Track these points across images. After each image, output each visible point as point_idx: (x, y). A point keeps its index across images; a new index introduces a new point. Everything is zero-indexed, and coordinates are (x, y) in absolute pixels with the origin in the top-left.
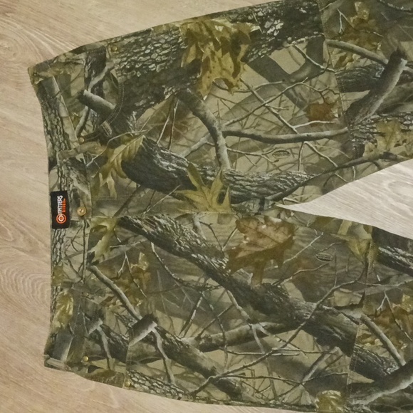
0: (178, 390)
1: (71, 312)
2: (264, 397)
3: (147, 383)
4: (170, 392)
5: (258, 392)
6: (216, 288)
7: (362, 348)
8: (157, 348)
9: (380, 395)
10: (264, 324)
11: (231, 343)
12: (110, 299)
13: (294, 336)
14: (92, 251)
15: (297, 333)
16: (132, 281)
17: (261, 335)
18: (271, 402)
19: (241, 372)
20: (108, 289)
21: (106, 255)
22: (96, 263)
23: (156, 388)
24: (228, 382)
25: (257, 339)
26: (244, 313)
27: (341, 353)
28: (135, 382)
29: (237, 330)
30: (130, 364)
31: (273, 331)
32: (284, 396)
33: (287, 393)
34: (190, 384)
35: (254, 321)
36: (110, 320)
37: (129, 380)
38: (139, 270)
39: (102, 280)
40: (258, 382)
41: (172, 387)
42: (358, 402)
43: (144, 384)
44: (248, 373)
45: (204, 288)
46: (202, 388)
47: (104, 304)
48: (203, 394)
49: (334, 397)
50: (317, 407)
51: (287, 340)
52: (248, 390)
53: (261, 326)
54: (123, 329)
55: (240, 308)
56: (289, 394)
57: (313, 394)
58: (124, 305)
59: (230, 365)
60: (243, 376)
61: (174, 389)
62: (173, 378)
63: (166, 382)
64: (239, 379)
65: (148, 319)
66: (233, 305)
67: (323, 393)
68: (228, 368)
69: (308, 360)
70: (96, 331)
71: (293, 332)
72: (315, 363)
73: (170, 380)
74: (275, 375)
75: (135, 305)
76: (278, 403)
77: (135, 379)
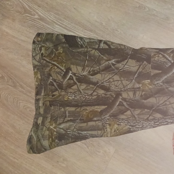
0: (85, 95)
1: (40, 77)
2: (119, 88)
3: (73, 95)
4: (82, 97)
5: (117, 86)
6: (92, 50)
7: (154, 60)
8: (74, 81)
9: (166, 77)
10: (114, 60)
11: (103, 71)
12: (52, 68)
13: (127, 62)
14: (42, 52)
15: (128, 61)
16: (58, 58)
17: (114, 65)
18: (123, 89)
19: (109, 80)
20: (50, 64)
21: (47, 52)
22: (45, 56)
23: (77, 96)
24: (104, 86)
25: (113, 67)
26: (105, 58)
27: (146, 63)
28: (69, 96)
29: (104, 65)
30: (66, 90)
31: (118, 62)
32: (127, 86)
33: (128, 84)
34: (89, 91)
35: (110, 60)
36: (54, 76)
37: (67, 96)
38: (60, 53)
39: (47, 61)
40: (116, 82)
41: (82, 94)
42: (157, 82)
43: (72, 96)
44: (111, 80)
45: (87, 52)
46: (94, 91)
47: (50, 70)
48: (95, 93)
49: (148, 83)
50: (141, 88)
51: (125, 64)
52: (113, 86)
53: (113, 61)
54: (60, 78)
55: (103, 56)
56: (129, 85)
57: (139, 83)
58: (58, 67)
59: (104, 79)
60: (110, 82)
61: (84, 95)
62: (82, 91)
63: (80, 93)
64: (108, 83)
65: (68, 70)
66: (100, 55)
67: (143, 82)
68: (103, 80)
69: (134, 69)
70: (51, 82)
71: (126, 61)
72: (138, 70)
74: (122, 79)
75: (62, 66)
76: (125, 89)
77: (69, 95)
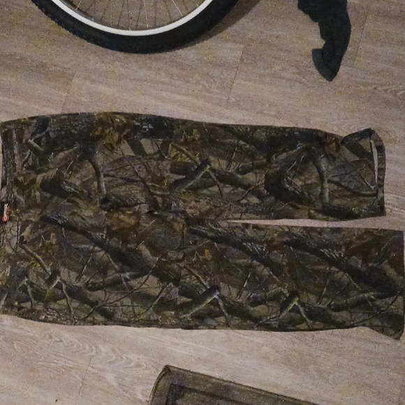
0: (75, 317)
1: (8, 275)
2: (128, 317)
3: (56, 315)
4: (70, 320)
6: (100, 251)
8: (62, 292)
9: (197, 309)
11: (108, 286)
12: (33, 264)
13: (147, 279)
14: (22, 235)
15: (148, 277)
16: (47, 251)
17: (126, 280)
18: (132, 319)
19: (115, 303)
20: (32, 258)
21: (31, 236)
22: (25, 243)
23: (61, 318)
24: (105, 309)
25: (124, 283)
26: (116, 267)
27: (173, 286)
29: (111, 277)
30: (46, 303)
31: (134, 277)
32: (140, 315)
33: (143, 313)
34: (82, 313)
35: (123, 272)
36: (33, 277)
37: (44, 313)
38: (51, 244)
39: (28, 252)
40: (124, 308)
41: (71, 316)
42: (184, 316)
44: (119, 304)
45: (92, 251)
46: (89, 315)
47: (29, 267)
48: (90, 319)
49: (171, 315)
50: (160, 321)
51: (143, 282)
52: (118, 313)
53: (127, 275)
54: (42, 282)
55: (114, 263)
57: (158, 313)
58: (42, 266)
59: (108, 299)
60: (116, 305)
61: (73, 317)
62: (72, 310)
63: (68, 313)
64: (112, 308)
65: (56, 273)
66: (110, 261)
67: (164, 313)
68: (106, 301)
69: (155, 292)
70: (24, 285)
71: (146, 277)
72: (160, 293)
73: (70, 311)
74: (135, 304)
75: (48, 266)
76: (137, 319)
77: (48, 313)
